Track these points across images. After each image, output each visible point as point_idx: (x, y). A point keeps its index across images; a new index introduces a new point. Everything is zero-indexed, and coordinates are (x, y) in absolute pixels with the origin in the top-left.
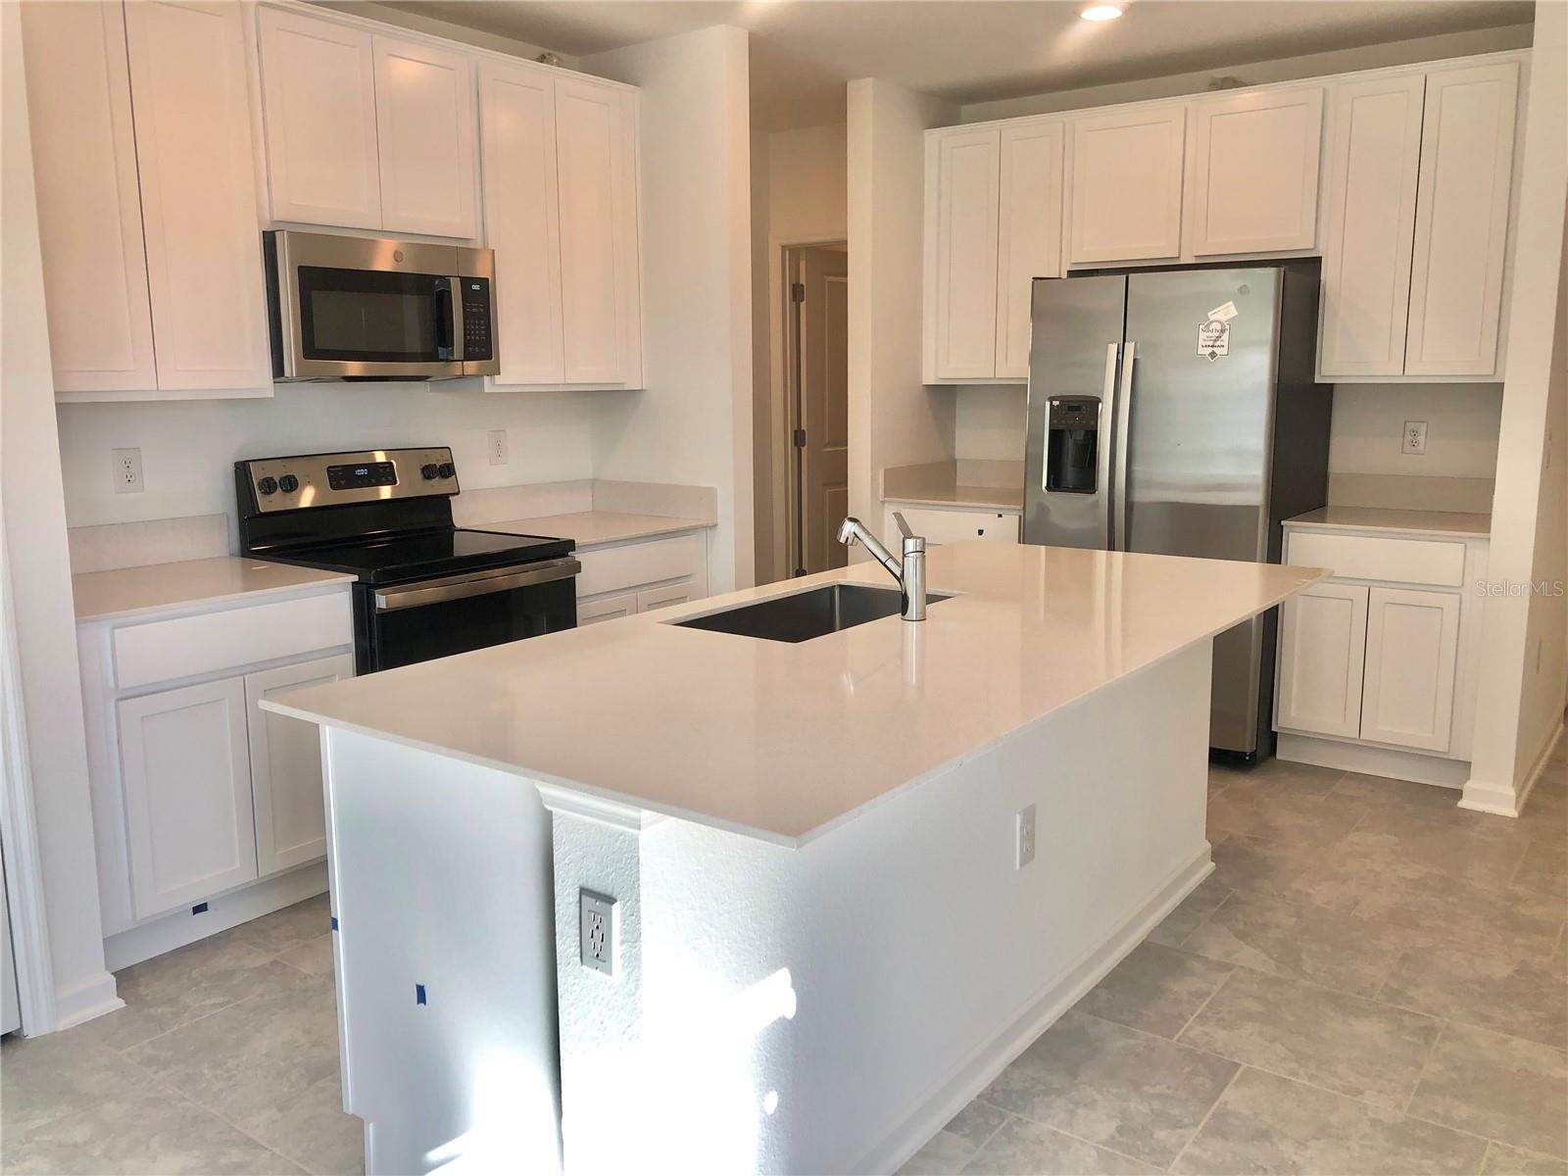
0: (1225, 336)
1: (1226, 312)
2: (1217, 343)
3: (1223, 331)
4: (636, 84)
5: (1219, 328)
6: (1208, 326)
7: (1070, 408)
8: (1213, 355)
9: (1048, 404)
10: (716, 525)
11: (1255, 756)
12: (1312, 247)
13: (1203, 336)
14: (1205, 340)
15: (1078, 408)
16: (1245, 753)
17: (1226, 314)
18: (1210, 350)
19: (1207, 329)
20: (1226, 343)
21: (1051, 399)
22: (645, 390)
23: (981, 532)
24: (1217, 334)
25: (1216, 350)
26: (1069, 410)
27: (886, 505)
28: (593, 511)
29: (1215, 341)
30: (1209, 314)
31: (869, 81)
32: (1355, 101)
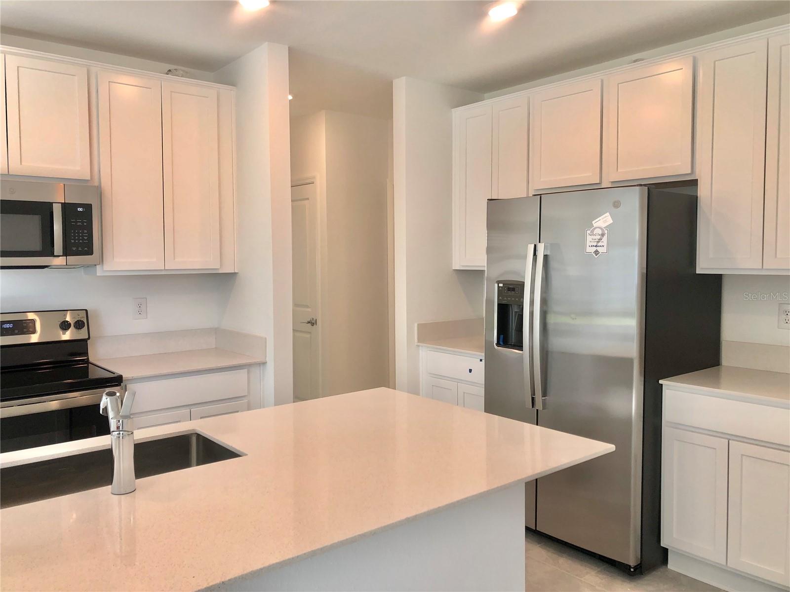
0: (605, 239)
1: (604, 221)
2: (599, 244)
3: (603, 235)
4: (234, 86)
5: (600, 232)
6: (592, 231)
7: (509, 289)
8: (596, 252)
9: (496, 285)
10: (266, 362)
11: (641, 567)
12: (690, 172)
13: (589, 238)
14: (590, 242)
15: (513, 290)
16: (630, 566)
17: (605, 221)
18: (594, 249)
19: (592, 234)
20: (605, 244)
21: (498, 282)
22: (237, 273)
23: (470, 371)
24: (599, 237)
25: (598, 249)
26: (508, 291)
27: (420, 348)
28: (216, 348)
29: (598, 242)
30: (593, 222)
31: (404, 79)
32: (716, 62)
